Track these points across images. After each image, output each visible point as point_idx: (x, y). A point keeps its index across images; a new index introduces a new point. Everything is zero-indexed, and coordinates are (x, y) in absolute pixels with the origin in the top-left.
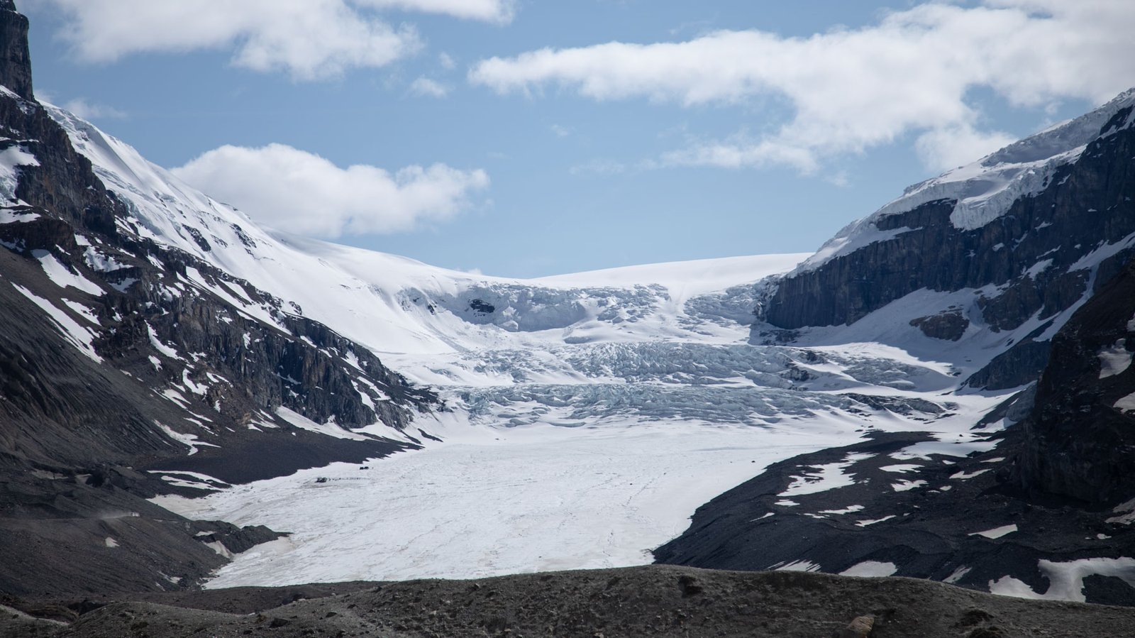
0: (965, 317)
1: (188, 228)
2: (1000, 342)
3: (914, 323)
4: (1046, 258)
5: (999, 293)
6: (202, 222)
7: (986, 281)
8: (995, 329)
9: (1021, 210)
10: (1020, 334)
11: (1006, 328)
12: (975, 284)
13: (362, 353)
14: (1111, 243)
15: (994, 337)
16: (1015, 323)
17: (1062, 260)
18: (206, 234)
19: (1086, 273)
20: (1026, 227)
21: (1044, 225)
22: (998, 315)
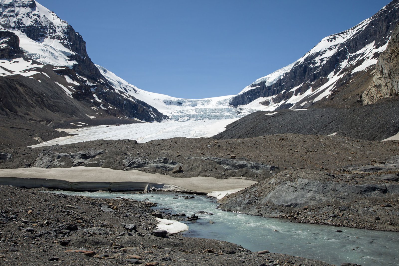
0: (269, 101)
1: (124, 88)
2: (277, 106)
3: (260, 103)
4: (284, 90)
5: (276, 97)
6: (126, 87)
7: (273, 95)
8: (275, 103)
9: (279, 82)
10: (280, 104)
11: (277, 103)
12: (270, 96)
13: (153, 108)
14: (297, 86)
15: (275, 105)
16: (279, 102)
17: (287, 90)
18: (127, 89)
19: (293, 92)
20: (280, 85)
21: (284, 84)
22: (275, 101)
